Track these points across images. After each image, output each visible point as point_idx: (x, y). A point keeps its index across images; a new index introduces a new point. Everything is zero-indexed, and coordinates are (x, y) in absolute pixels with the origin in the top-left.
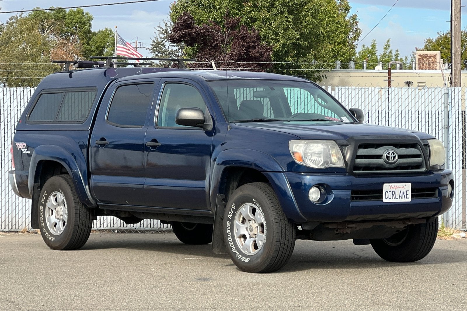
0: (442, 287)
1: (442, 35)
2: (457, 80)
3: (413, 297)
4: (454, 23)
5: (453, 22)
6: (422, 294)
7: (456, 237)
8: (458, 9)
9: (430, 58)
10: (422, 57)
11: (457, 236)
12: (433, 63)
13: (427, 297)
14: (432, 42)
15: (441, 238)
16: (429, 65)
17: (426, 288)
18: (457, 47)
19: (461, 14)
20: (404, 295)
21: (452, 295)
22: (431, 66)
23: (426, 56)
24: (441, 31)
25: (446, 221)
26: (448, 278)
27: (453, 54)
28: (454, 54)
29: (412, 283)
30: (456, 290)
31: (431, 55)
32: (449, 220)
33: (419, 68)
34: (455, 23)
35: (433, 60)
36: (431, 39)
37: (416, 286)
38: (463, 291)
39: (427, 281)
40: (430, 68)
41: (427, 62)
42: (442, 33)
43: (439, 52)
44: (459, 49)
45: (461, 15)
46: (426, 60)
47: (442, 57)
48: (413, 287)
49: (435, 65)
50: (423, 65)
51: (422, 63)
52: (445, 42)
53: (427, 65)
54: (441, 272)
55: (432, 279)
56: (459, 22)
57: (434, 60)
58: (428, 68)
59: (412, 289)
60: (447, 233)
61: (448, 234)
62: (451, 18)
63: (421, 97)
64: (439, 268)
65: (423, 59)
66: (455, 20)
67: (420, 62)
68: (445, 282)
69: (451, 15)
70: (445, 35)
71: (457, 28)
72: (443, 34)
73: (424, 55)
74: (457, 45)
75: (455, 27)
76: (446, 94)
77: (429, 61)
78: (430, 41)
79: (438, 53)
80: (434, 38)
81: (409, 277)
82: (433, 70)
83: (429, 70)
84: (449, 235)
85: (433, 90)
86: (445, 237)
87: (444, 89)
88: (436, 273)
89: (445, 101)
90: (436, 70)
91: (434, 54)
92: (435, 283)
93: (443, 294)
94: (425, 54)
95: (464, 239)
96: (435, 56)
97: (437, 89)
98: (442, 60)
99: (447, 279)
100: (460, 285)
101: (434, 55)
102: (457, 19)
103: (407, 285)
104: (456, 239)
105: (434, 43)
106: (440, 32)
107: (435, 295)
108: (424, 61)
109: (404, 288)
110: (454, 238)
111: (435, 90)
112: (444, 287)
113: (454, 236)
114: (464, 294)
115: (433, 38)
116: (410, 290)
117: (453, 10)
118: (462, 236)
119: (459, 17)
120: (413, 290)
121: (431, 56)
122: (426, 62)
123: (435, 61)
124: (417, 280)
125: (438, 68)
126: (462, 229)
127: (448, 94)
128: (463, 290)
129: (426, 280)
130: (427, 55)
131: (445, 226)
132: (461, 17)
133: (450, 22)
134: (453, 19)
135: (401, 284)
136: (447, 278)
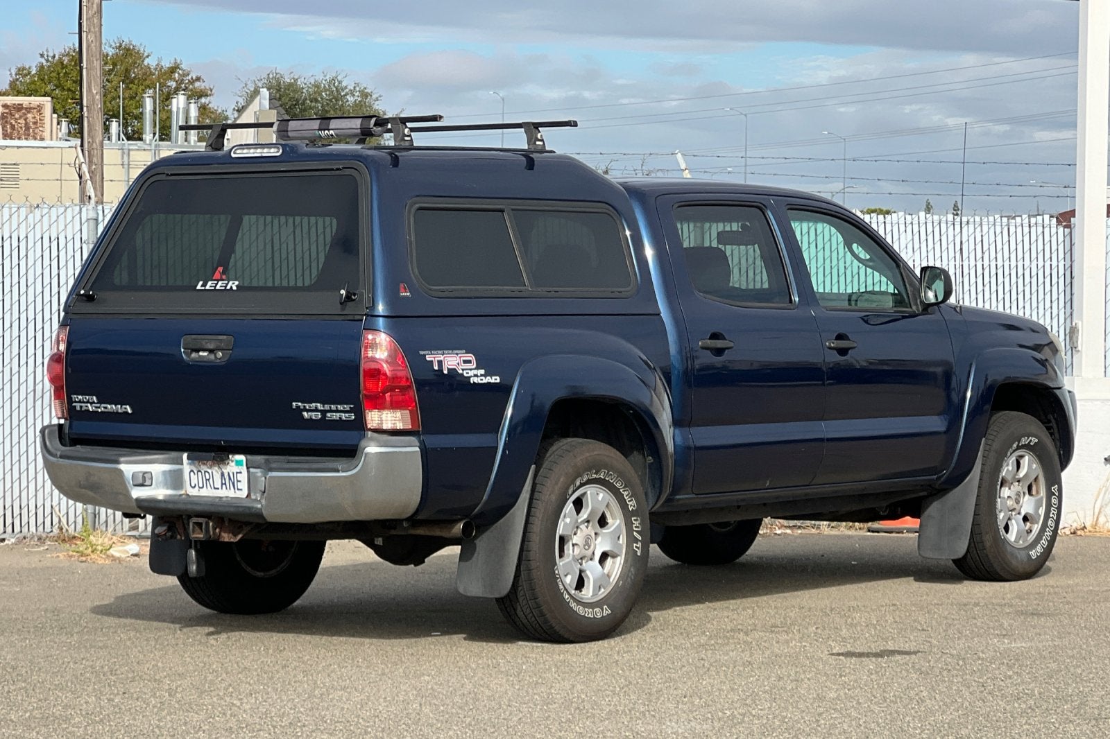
0: (104, 703)
1: (50, 59)
2: (94, 167)
3: (38, 733)
4: (87, 36)
5: (84, 35)
6: (60, 724)
7: (117, 555)
8: (95, 6)
9: (29, 112)
10: (10, 111)
11: (119, 551)
12: (35, 123)
13: (69, 733)
14: (29, 73)
15: (84, 559)
16: (28, 128)
17: (66, 707)
18: (95, 92)
19: (101, 18)
20: (14, 730)
21: (130, 725)
22: (31, 130)
23: (19, 108)
24: (47, 51)
25: (93, 515)
26: (115, 674)
27: (85, 109)
28: (87, 107)
29: (31, 692)
30: (138, 709)
31: (31, 106)
32: (99, 513)
33: (3, 134)
34: (89, 37)
35: (34, 118)
36: (27, 67)
37: (40, 700)
38: (155, 710)
39: (67, 686)
40: (29, 135)
41: (22, 121)
42: (52, 55)
43: (49, 99)
44: (98, 97)
45: (103, 19)
46: (20, 117)
47: (54, 111)
48: (35, 705)
49: (41, 129)
50: (13, 127)
51: (11, 124)
52: (59, 74)
53: (21, 128)
54: (98, 659)
55: (77, 678)
56: (98, 35)
57: (38, 117)
58: (25, 135)
59: (33, 710)
60: (97, 545)
61: (100, 548)
62: (80, 25)
63: (32, 227)
64: (91, 646)
65: (11, 114)
66: (90, 30)
67: (6, 122)
68: (109, 685)
69: (80, 18)
70: (57, 57)
71: (94, 48)
72: (54, 57)
73: (14, 104)
74: (93, 88)
75: (88, 46)
76: (91, 221)
77: (25, 120)
78: (25, 72)
79: (47, 102)
80: (33, 64)
81: (22, 675)
82: (35, 139)
83: (26, 139)
84: (102, 551)
85: (62, 210)
86: (93, 556)
87: (87, 210)
88: (84, 662)
89: (88, 238)
90: (42, 139)
91: (38, 103)
92: (87, 690)
93: (109, 721)
94: (17, 103)
95: (136, 558)
96: (40, 108)
97: (69, 210)
98: (55, 116)
99: (113, 678)
100: (145, 693)
101: (38, 106)
102: (92, 29)
103: (19, 698)
104: (119, 560)
105: (33, 76)
106: (45, 53)
107: (89, 724)
108: (16, 119)
109: (12, 709)
110: (114, 559)
111: (65, 211)
112: (109, 700)
113: (114, 552)
114: (159, 720)
115: (31, 65)
116: (28, 715)
117: (84, 9)
118: (131, 553)
119: (99, 23)
120: (34, 714)
121: (30, 108)
122: (19, 121)
123: (40, 120)
124: (43, 682)
125: (47, 134)
126: (129, 533)
127: (97, 220)
128: (154, 707)
129: (64, 684)
130: (22, 105)
131: (90, 527)
132: (101, 25)
133: (77, 35)
134: (85, 28)
135: (6, 698)
136: (111, 674)
